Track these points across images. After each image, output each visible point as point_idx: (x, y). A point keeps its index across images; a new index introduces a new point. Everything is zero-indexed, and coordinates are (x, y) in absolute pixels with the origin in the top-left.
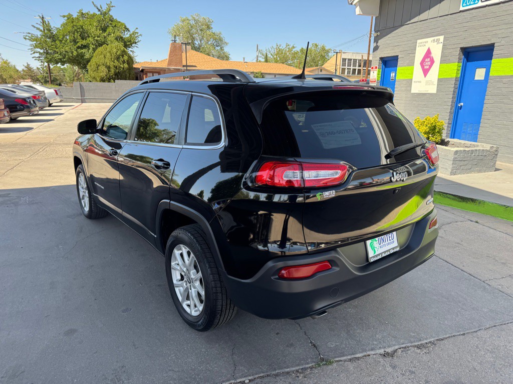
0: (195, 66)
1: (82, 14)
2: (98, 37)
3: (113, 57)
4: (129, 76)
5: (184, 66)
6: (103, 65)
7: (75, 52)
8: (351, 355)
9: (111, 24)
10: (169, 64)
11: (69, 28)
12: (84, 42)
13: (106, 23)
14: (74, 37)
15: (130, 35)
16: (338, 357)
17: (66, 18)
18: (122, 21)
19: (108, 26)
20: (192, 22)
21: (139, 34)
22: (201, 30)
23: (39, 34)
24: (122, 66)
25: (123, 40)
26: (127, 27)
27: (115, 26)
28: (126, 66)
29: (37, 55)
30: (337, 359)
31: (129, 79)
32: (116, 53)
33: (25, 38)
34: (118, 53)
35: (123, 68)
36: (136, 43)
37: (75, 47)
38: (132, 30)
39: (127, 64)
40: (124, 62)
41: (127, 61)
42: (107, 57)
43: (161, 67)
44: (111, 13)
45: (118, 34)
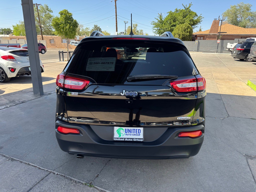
0: (226, 33)
1: (177, 10)
2: (181, 20)
3: (183, 30)
4: (189, 39)
5: (218, 33)
6: (177, 34)
7: (170, 28)
8: (104, 189)
9: (189, 14)
10: (210, 32)
11: (169, 18)
12: (174, 23)
13: (187, 13)
14: (170, 21)
15: (198, 19)
16: (98, 186)
17: (169, 13)
18: (195, 12)
19: (187, 15)
20: (238, 8)
21: (202, 17)
22: (243, 12)
23: (157, 21)
24: (186, 34)
25: (193, 21)
26: (197, 14)
27: (191, 14)
28: (188, 34)
29: (155, 31)
30: (96, 187)
31: (189, 41)
32: (184, 28)
33: (151, 24)
34: (185, 28)
35: (187, 35)
36: (200, 22)
37: (170, 26)
38: (199, 16)
39: (189, 33)
40: (187, 32)
41: (189, 31)
42: (180, 30)
43: (205, 34)
44: (190, 8)
45: (191, 18)
